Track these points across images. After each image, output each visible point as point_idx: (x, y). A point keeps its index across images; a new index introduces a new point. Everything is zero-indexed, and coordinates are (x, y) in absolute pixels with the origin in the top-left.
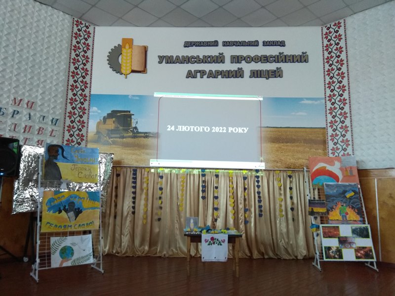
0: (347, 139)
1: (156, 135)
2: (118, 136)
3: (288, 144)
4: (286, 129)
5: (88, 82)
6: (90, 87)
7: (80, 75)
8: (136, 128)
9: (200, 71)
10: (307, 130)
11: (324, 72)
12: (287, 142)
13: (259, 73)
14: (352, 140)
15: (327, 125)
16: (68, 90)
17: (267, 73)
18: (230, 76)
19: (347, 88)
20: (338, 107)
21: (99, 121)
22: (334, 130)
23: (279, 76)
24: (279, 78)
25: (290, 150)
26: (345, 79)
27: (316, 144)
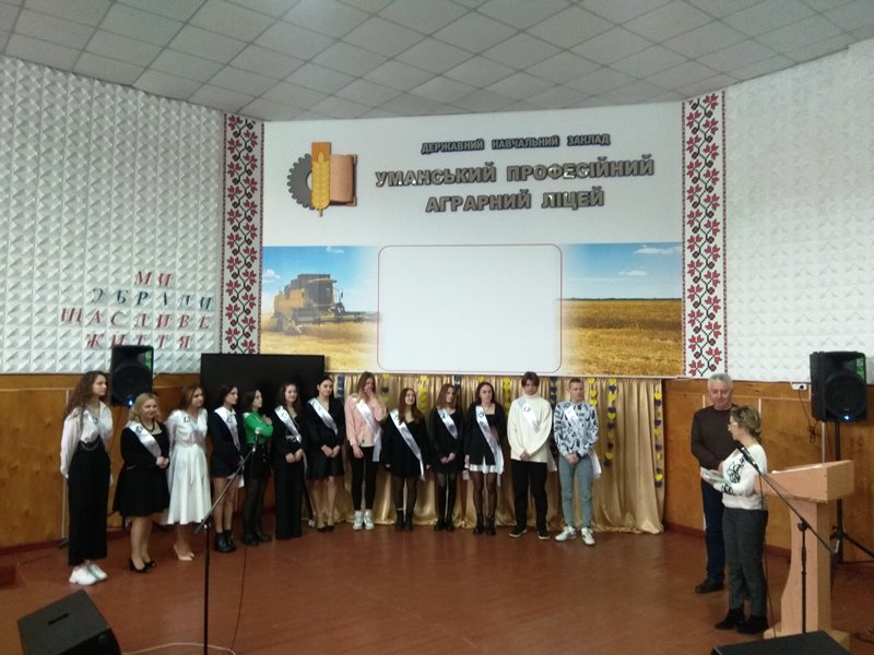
0: (716, 323)
1: (376, 318)
2: (311, 319)
3: (611, 330)
4: (607, 303)
5: (257, 225)
6: (261, 234)
7: (243, 217)
8: (340, 305)
9: (450, 199)
10: (646, 303)
11: (684, 192)
12: (610, 326)
13: (559, 197)
14: (725, 326)
15: (684, 293)
16: (223, 245)
17: (573, 200)
18: (507, 204)
19: (720, 227)
20: (704, 261)
21: (278, 293)
22: (696, 305)
23: (598, 202)
24: (597, 207)
25: (614, 340)
26: (719, 210)
27: (662, 329)
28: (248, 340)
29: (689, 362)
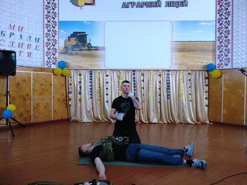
0: (229, 48)
1: (103, 49)
2: (79, 49)
3: (190, 53)
4: (188, 43)
5: (57, 12)
6: (58, 16)
7: (51, 8)
8: (90, 44)
9: (131, 3)
10: (203, 43)
11: (216, 2)
12: (190, 51)
13: (172, 3)
14: (232, 49)
15: (216, 39)
16: (44, 18)
17: (177, 4)
18: (152, 6)
19: (231, 13)
20: (224, 26)
21: (65, 39)
22: (221, 43)
23: (186, 5)
24: (185, 7)
25: (191, 56)
26: (230, 7)
27: (208, 52)
28: (55, 57)
29: (217, 63)
